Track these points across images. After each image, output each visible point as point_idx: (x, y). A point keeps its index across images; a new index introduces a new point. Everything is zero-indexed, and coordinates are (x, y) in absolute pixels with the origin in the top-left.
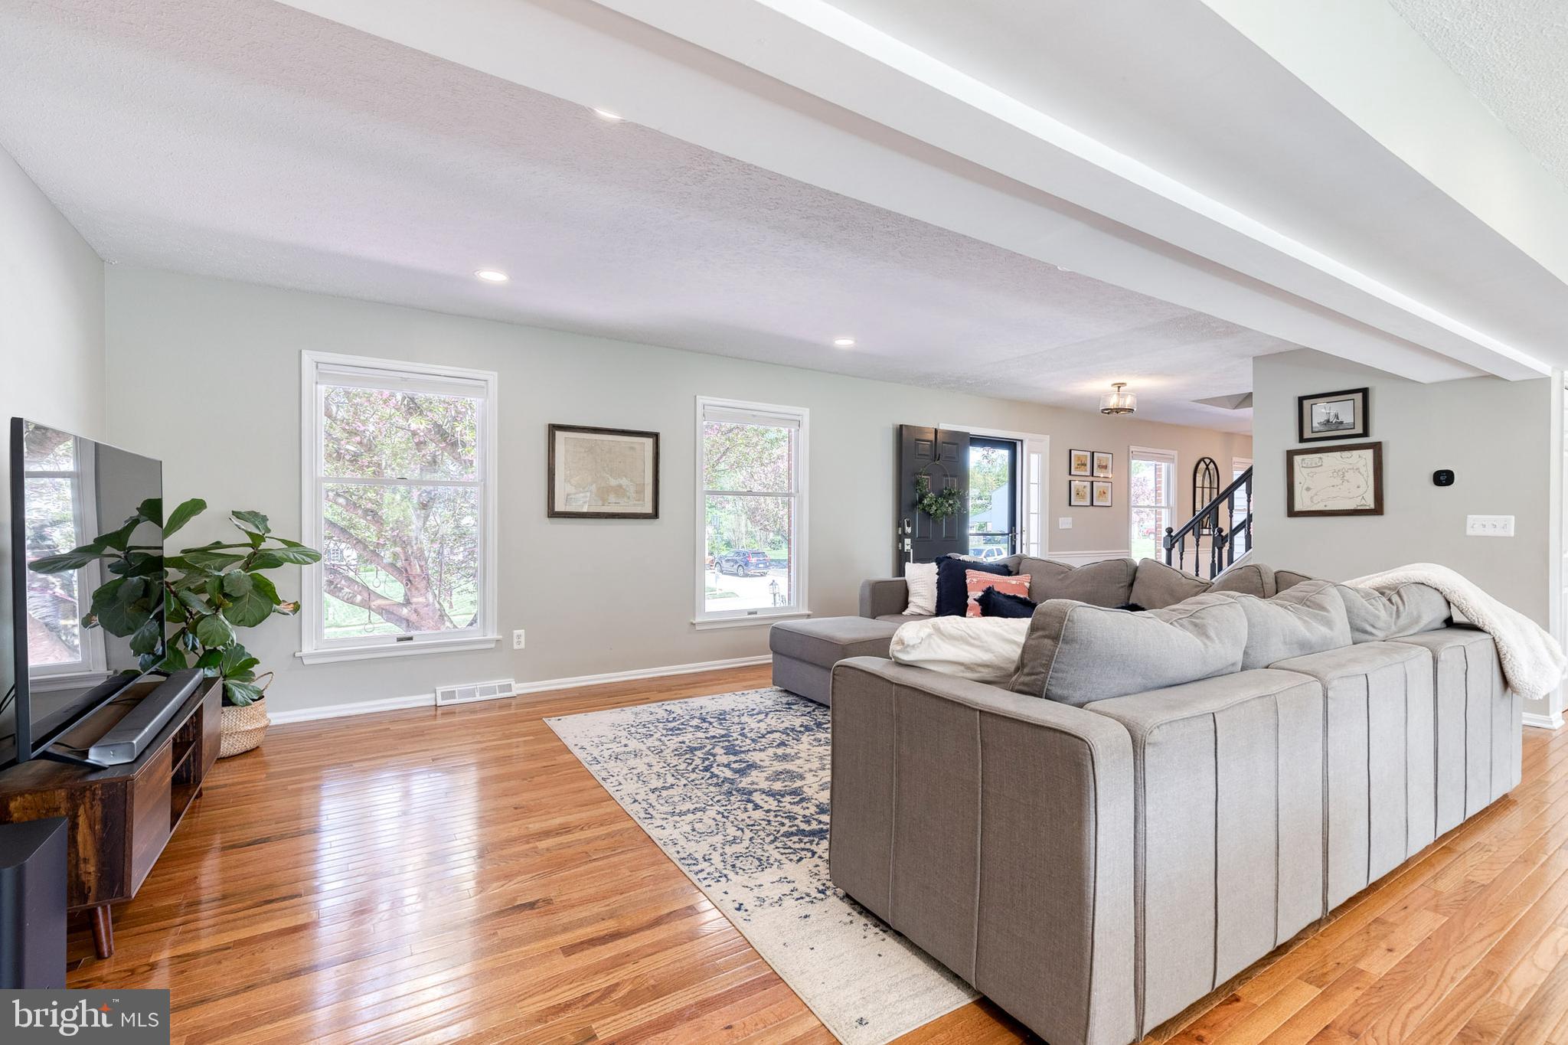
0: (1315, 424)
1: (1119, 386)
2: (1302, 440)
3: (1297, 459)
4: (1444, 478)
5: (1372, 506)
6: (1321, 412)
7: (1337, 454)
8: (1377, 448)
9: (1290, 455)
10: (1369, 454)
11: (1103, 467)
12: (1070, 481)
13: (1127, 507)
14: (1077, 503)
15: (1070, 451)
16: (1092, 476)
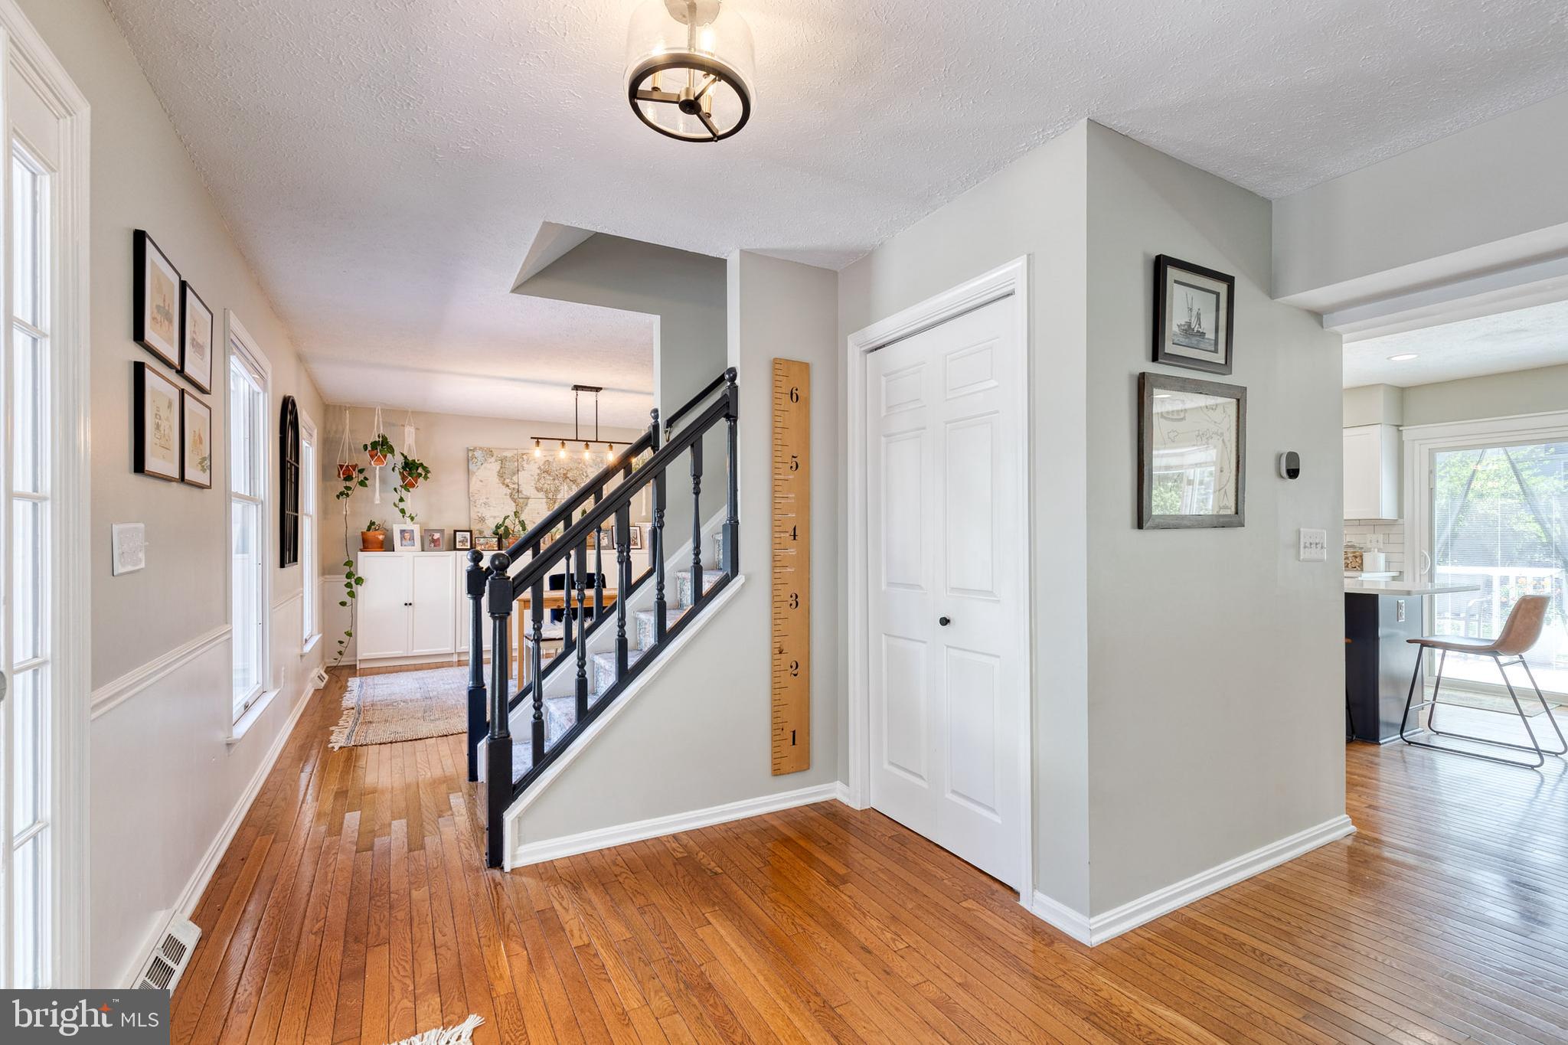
0: (1175, 327)
2: (1157, 355)
4: (1292, 467)
5: (1233, 510)
6: (1181, 306)
8: (1239, 396)
9: (1145, 385)
10: (1231, 406)
11: (198, 347)
12: (139, 369)
13: (228, 496)
14: (151, 463)
15: (140, 239)
16: (181, 372)
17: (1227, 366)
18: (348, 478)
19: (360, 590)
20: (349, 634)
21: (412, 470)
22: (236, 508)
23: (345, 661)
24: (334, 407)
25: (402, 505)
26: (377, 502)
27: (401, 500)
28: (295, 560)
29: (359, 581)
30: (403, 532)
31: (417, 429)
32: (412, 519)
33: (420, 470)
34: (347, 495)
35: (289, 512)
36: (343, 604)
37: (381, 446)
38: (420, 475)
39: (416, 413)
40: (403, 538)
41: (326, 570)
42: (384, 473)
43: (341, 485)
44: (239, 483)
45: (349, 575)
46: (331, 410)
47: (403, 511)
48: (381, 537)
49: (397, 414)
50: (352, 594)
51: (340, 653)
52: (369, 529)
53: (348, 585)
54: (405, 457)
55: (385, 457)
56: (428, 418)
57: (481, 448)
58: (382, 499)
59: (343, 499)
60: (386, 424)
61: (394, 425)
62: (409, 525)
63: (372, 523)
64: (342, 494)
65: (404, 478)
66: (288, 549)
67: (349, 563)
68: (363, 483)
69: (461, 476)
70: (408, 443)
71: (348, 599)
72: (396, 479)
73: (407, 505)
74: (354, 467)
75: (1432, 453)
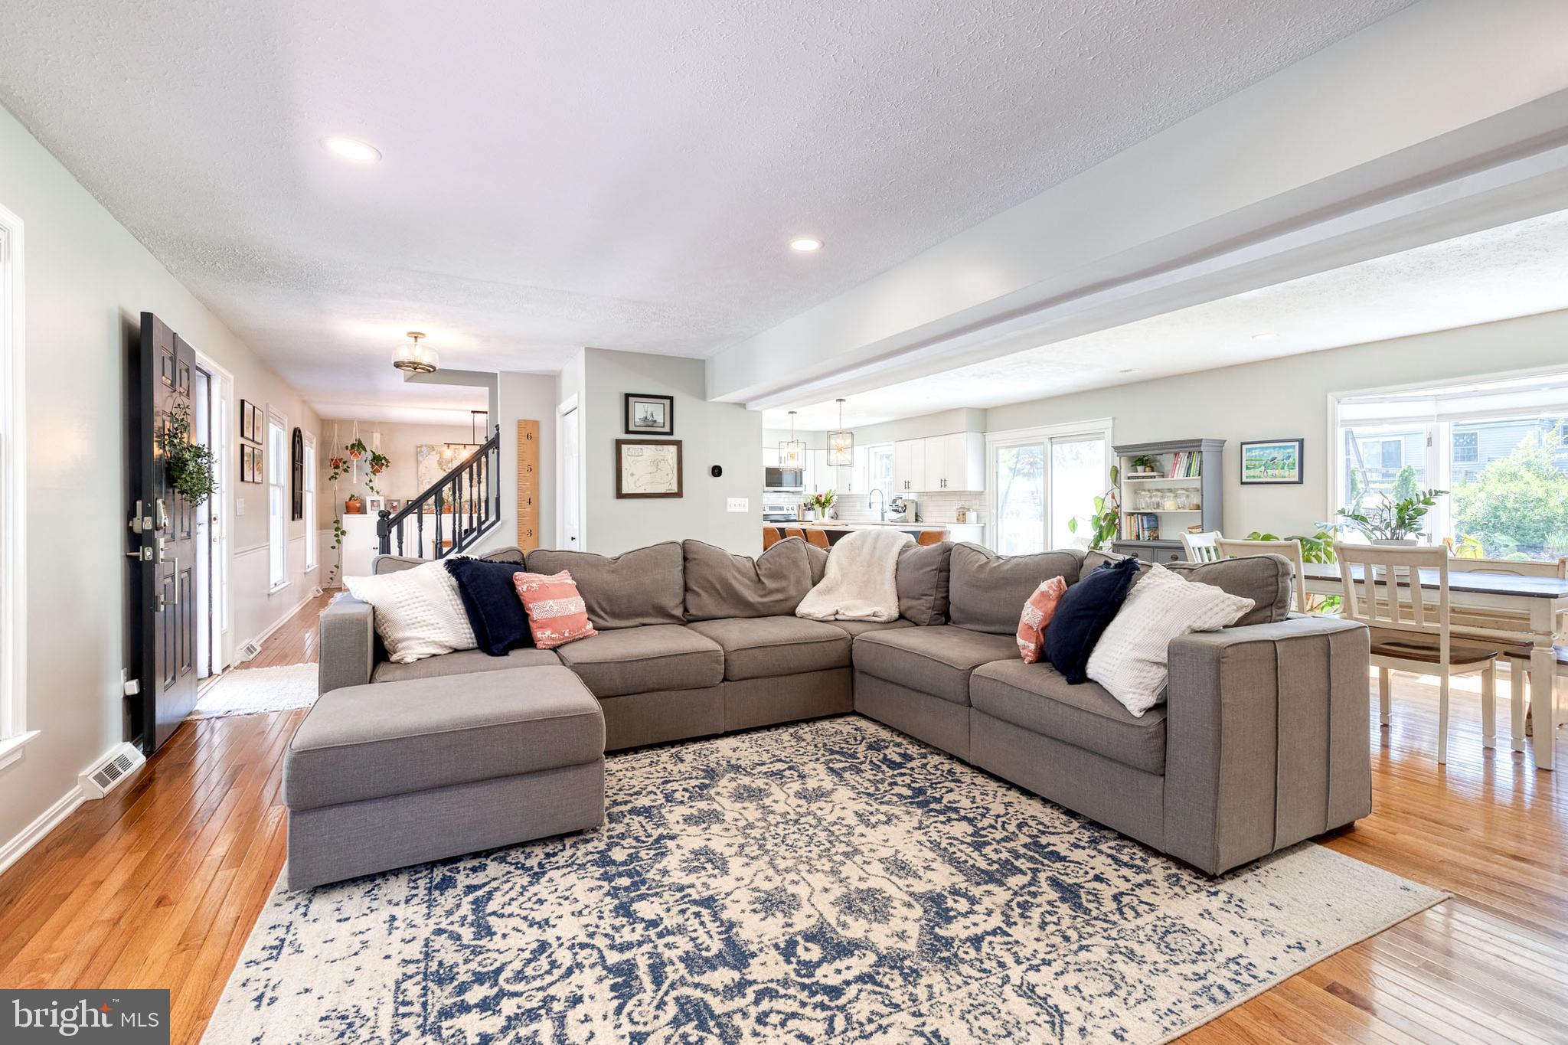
0: (637, 420)
1: (416, 336)
2: (627, 431)
3: (624, 447)
4: (717, 471)
5: (676, 491)
6: (640, 411)
7: (653, 447)
8: (678, 444)
9: (619, 443)
10: (673, 449)
11: (258, 428)
12: (242, 446)
13: (268, 484)
14: (246, 478)
15: (243, 402)
16: (253, 441)
17: (671, 433)
18: (337, 467)
19: (344, 539)
20: (337, 567)
21: (378, 462)
22: (271, 489)
23: (334, 585)
24: (328, 420)
25: (371, 484)
26: (355, 482)
27: (371, 481)
28: (301, 517)
29: (343, 533)
30: (372, 501)
31: (382, 434)
32: (378, 493)
33: (383, 461)
34: (336, 478)
35: (297, 491)
36: (333, 547)
37: (358, 446)
38: (383, 464)
39: (380, 423)
40: (372, 505)
41: (322, 526)
42: (359, 464)
43: (332, 472)
44: (272, 480)
45: (337, 529)
46: (325, 424)
47: (372, 488)
48: (358, 505)
49: (368, 425)
50: (339, 541)
51: (332, 579)
52: (350, 499)
53: (337, 536)
54: (374, 453)
55: (360, 453)
56: (390, 427)
57: (426, 446)
58: (358, 479)
59: (333, 480)
60: (361, 431)
61: (367, 431)
62: (376, 497)
63: (353, 496)
64: (332, 477)
65: (373, 467)
66: (297, 510)
67: (337, 522)
68: (346, 471)
69: (413, 464)
70: (376, 443)
71: (336, 544)
72: (368, 468)
73: (376, 484)
74: (341, 460)
75: (997, 448)
